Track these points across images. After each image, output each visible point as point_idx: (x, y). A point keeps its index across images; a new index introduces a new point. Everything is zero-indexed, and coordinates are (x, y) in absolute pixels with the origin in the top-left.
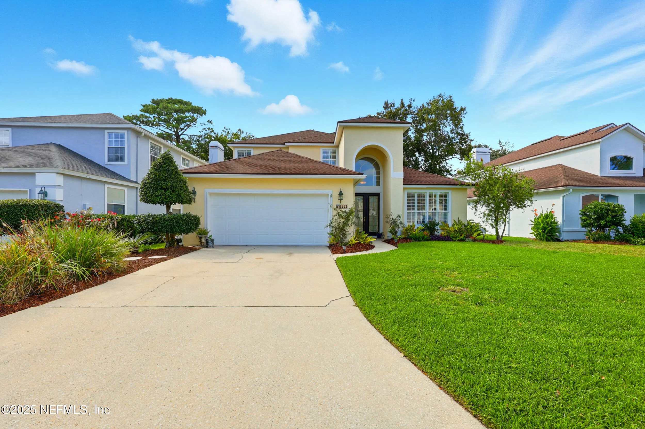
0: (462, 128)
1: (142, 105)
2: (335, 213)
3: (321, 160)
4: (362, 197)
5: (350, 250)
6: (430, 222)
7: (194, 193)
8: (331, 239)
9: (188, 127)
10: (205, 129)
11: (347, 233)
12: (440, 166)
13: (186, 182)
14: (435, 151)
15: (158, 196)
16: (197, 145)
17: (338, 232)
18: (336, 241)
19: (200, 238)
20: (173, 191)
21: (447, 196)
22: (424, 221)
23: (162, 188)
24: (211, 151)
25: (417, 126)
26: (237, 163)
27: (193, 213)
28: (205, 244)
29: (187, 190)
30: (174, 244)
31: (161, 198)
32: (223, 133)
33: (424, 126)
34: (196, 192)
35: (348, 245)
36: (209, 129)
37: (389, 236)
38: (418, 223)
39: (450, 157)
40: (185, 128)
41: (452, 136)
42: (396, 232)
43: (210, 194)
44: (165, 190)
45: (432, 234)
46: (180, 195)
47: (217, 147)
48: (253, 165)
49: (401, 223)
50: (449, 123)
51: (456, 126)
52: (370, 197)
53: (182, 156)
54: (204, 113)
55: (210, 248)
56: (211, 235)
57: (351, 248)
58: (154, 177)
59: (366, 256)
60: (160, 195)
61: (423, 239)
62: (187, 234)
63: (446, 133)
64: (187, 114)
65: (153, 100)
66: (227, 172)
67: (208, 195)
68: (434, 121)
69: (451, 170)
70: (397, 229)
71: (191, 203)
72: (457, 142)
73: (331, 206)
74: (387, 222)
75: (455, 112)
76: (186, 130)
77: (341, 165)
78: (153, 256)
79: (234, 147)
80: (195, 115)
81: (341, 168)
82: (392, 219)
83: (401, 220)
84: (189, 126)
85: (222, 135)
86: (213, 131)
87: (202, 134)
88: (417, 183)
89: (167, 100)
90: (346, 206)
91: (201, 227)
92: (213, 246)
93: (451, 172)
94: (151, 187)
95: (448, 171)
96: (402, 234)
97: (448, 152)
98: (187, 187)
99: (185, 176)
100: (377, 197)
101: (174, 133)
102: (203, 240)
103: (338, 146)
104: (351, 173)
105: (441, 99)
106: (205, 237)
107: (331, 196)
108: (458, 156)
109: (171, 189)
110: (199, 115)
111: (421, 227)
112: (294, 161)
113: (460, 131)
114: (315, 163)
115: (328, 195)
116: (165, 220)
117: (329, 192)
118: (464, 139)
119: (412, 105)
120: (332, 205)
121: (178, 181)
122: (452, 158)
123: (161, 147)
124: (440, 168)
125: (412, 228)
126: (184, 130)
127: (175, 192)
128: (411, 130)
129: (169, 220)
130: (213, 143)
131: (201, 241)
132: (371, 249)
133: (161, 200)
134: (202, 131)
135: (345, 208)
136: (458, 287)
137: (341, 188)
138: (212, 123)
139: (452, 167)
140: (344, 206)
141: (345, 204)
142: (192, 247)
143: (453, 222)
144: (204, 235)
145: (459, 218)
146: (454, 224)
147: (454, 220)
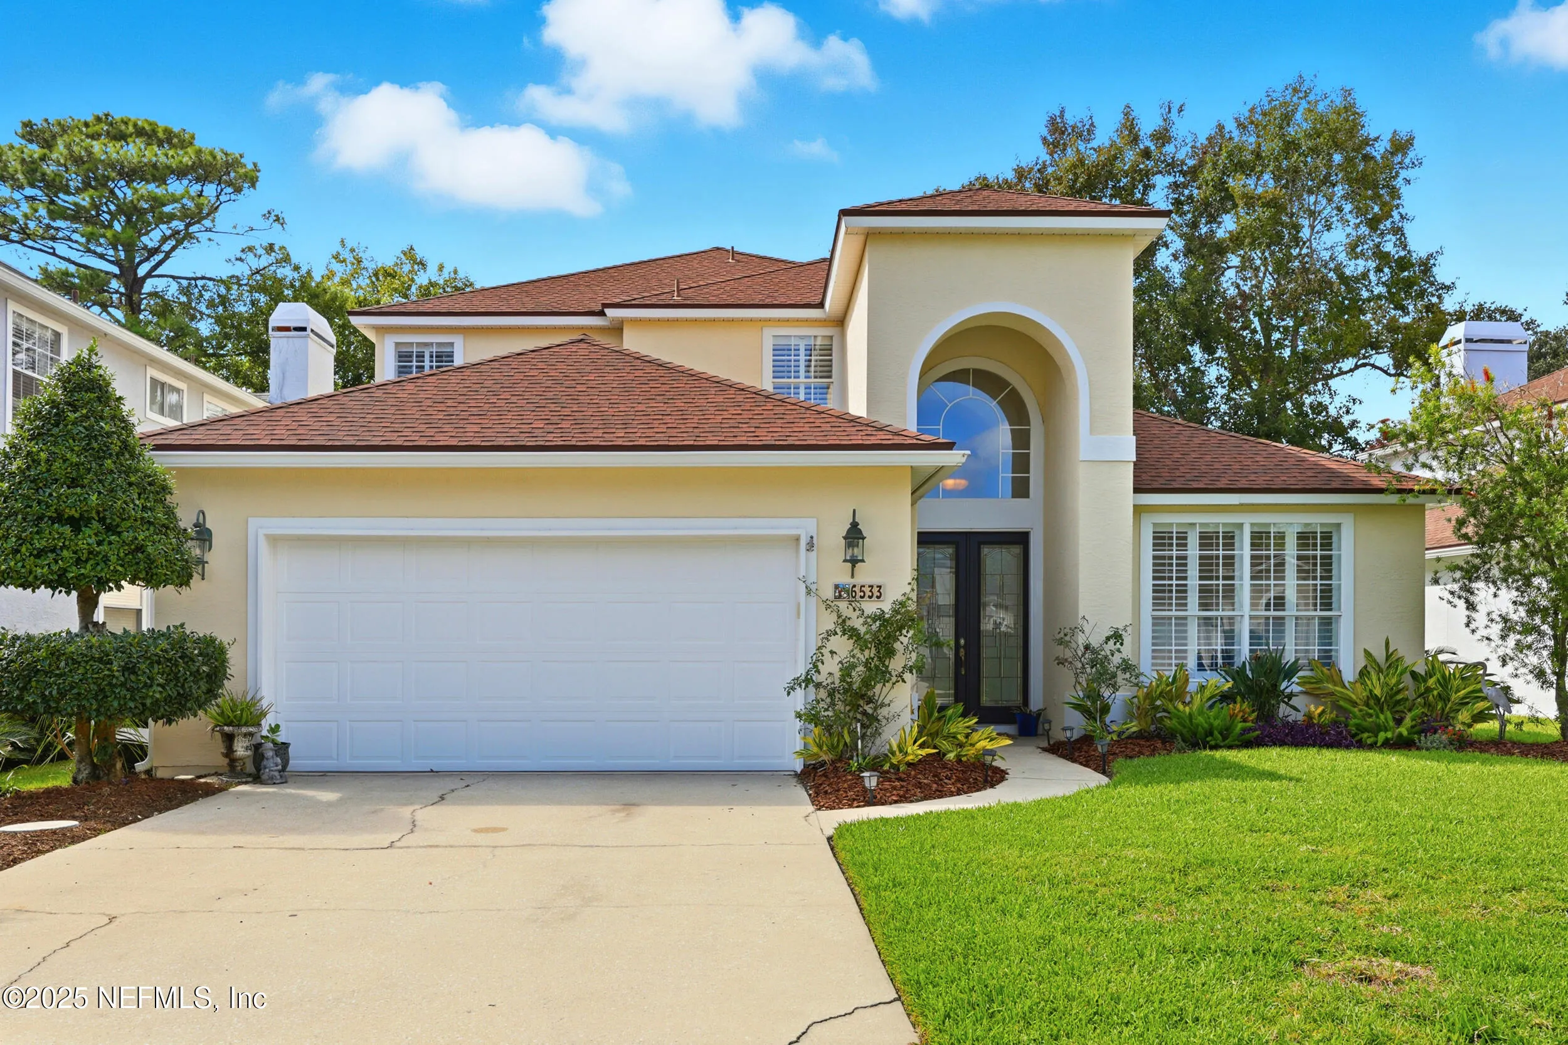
0: (1398, 231)
2: (829, 622)
3: (767, 384)
4: (950, 550)
5: (894, 788)
6: (1257, 659)
7: (204, 535)
8: (810, 740)
9: (179, 243)
10: (251, 249)
11: (884, 712)
12: (1299, 405)
13: (165, 489)
14: (1276, 336)
15: (40, 554)
16: (219, 320)
17: (840, 706)
18: (832, 748)
19: (229, 738)
20: (111, 529)
21: (1335, 539)
22: (1228, 656)
23: (59, 518)
24: (279, 347)
25: (1194, 225)
26: (391, 401)
27: (198, 627)
28: (250, 768)
29: (169, 526)
30: (114, 765)
31: (56, 562)
32: (336, 267)
33: (1228, 225)
34: (209, 532)
35: (886, 767)
36: (270, 249)
37: (1073, 723)
38: (1201, 667)
39: (1348, 364)
40: (166, 247)
41: (1354, 267)
42: (1105, 709)
43: (275, 540)
44: (76, 524)
45: (1266, 715)
46: (140, 549)
48: (462, 407)
49: (1126, 666)
50: (1340, 209)
51: (1373, 224)
52: (985, 550)
53: (152, 372)
54: (251, 178)
55: (271, 782)
56: (277, 726)
57: (900, 779)
58: (28, 468)
59: (969, 815)
60: (54, 549)
61: (1225, 738)
62: (169, 722)
63: (1326, 255)
64: (176, 187)
65: (27, 124)
66: (351, 442)
67: (264, 547)
68: (1273, 203)
69: (1354, 424)
70: (1106, 693)
71: (187, 584)
72: (1379, 297)
73: (809, 592)
74: (1061, 662)
75: (1367, 158)
76: (168, 255)
77: (857, 406)
78: (16, 822)
79: (380, 329)
80: (210, 190)
81: (855, 420)
82: (1087, 647)
83: (1127, 651)
84: (181, 238)
85: (331, 275)
86: (286, 259)
87: (241, 270)
88: (1195, 485)
89: (87, 124)
90: (877, 592)
91: (231, 687)
92: (284, 776)
93: (1352, 433)
95: (1337, 429)
96: (1130, 716)
97: (1338, 340)
98: (170, 512)
99: (162, 462)
100: (1017, 550)
101: (116, 270)
102: (241, 749)
103: (841, 321)
104: (898, 440)
105: (1304, 103)
106: (251, 734)
107: (810, 546)
108: (1384, 359)
109: (102, 520)
110: (229, 190)
111: (1217, 682)
112: (645, 388)
113: (1389, 246)
114: (740, 398)
115: (797, 539)
116: (75, 662)
117: (804, 527)
118: (1409, 284)
119: (1174, 132)
120: (813, 587)
121: (130, 485)
122: (1357, 367)
123: (57, 335)
124: (1301, 414)
125: (1175, 689)
126: (161, 256)
127: (119, 534)
128: (1166, 245)
129: (93, 658)
130: (285, 313)
131: (229, 751)
132: (992, 786)
133: (55, 568)
134: (241, 260)
135: (874, 598)
136: (1386, 961)
137: (854, 511)
138: (282, 224)
139: (1353, 408)
140: (867, 590)
141: (875, 581)
142: (191, 779)
143: (1362, 662)
144: (246, 725)
145: (1387, 643)
146: (1366, 667)
147: (1368, 653)
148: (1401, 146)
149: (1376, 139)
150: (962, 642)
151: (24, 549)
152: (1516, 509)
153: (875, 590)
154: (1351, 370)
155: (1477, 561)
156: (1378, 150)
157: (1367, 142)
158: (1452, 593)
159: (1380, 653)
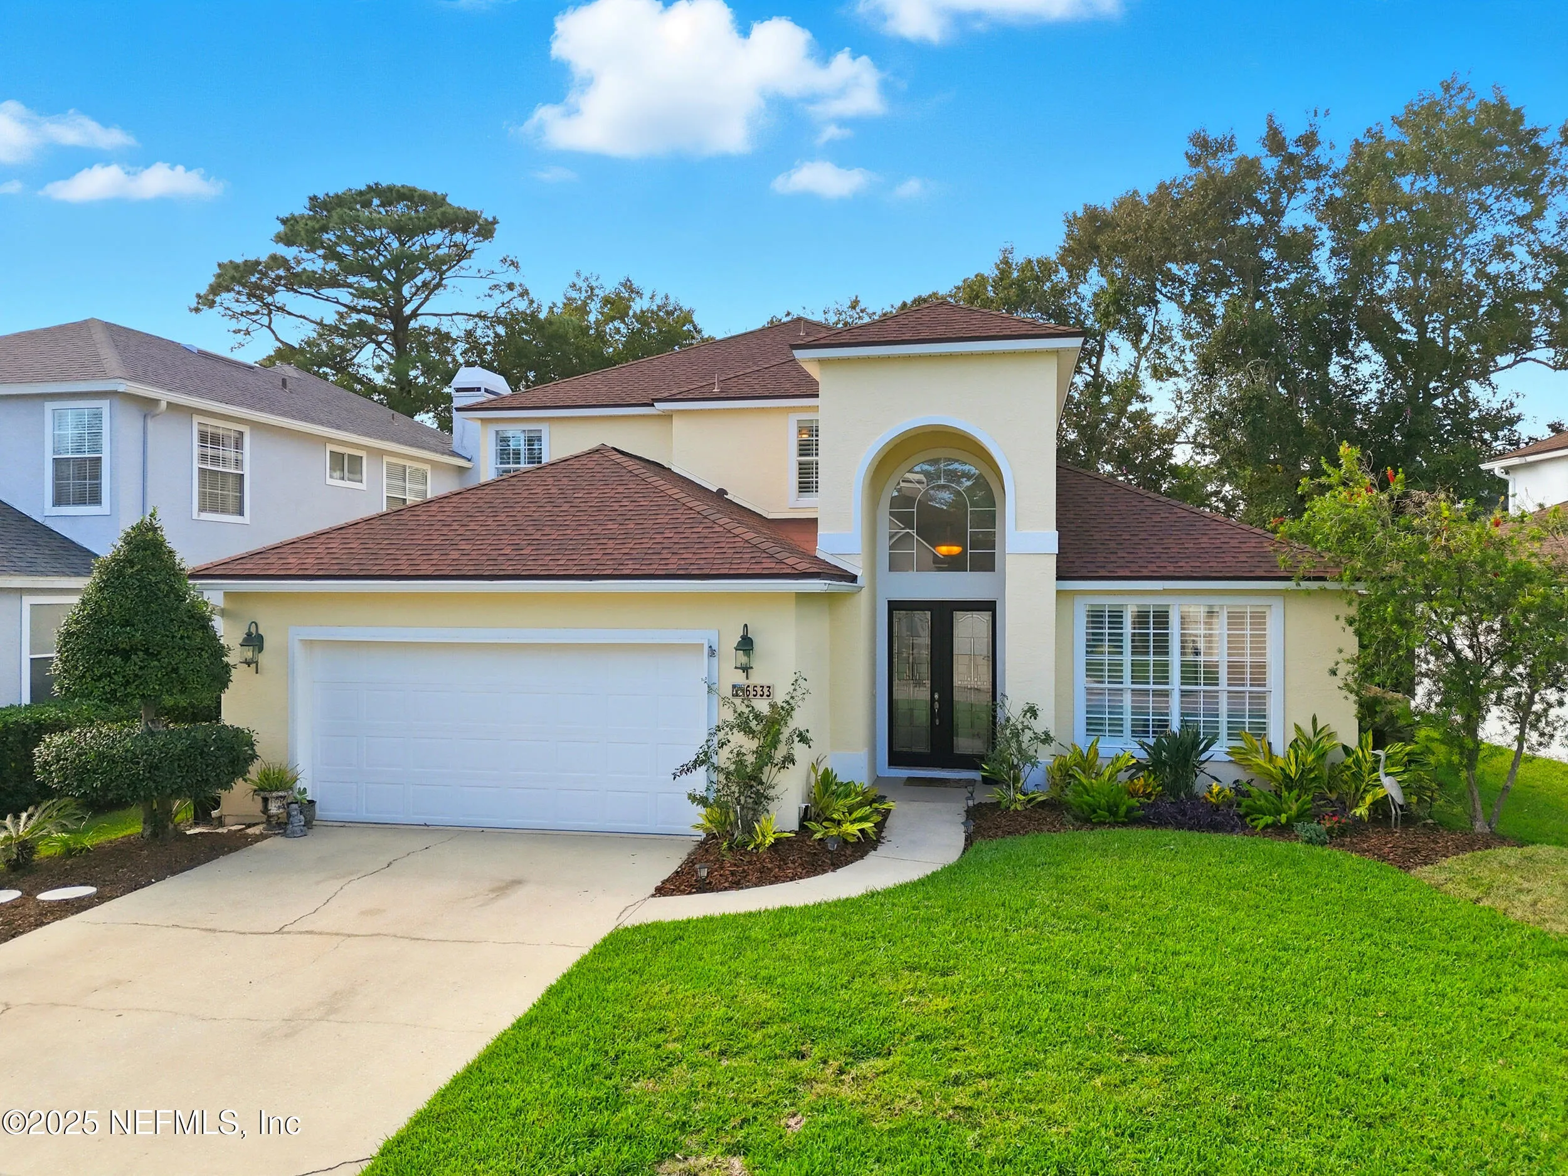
2: (726, 715)
4: (926, 616)
7: (255, 643)
8: (703, 818)
10: (495, 288)
15: (99, 679)
17: (734, 787)
18: (720, 824)
19: (265, 800)
20: (155, 656)
22: (1161, 725)
23: (115, 651)
28: (284, 820)
34: (262, 637)
35: (751, 848)
38: (1134, 733)
39: (1505, 360)
40: (422, 295)
44: (126, 655)
45: (1178, 788)
47: (479, 389)
52: (958, 615)
53: (330, 447)
54: (491, 230)
55: (297, 836)
56: (307, 789)
60: (109, 675)
67: (298, 649)
73: (710, 690)
79: (484, 421)
86: (523, 294)
90: (766, 691)
92: (305, 830)
94: (83, 649)
100: (986, 616)
102: (275, 807)
106: (284, 797)
109: (146, 651)
110: (477, 239)
119: (1320, 137)
121: (172, 620)
122: (1516, 362)
126: (420, 300)
127: (159, 661)
130: (464, 377)
131: (265, 810)
133: (107, 689)
134: (490, 296)
135: (765, 697)
137: (746, 624)
138: (516, 267)
139: (1516, 402)
140: (759, 689)
141: (765, 683)
142: (240, 830)
143: (1292, 735)
144: (277, 790)
145: (1314, 720)
146: (1296, 741)
147: (1297, 728)
150: (936, 696)
151: (87, 674)
153: (765, 690)
154: (1510, 366)
157: (1533, 133)
159: (1308, 729)
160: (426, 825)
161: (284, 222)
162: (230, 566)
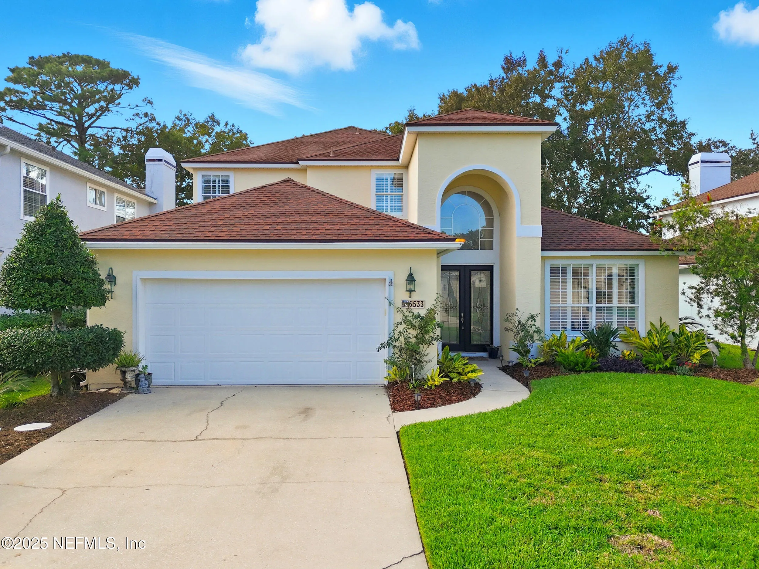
0: (670, 109)
1: (8, 68)
2: (399, 317)
3: (373, 206)
4: (457, 273)
5: (429, 399)
6: (600, 329)
7: (112, 279)
8: (391, 372)
9: (103, 112)
10: (137, 115)
11: (425, 358)
12: (623, 188)
13: (93, 262)
14: (612, 157)
15: (34, 296)
16: (123, 148)
17: (404, 356)
18: (402, 376)
19: (124, 373)
20: (67, 283)
21: (636, 271)
22: (586, 325)
23: (43, 279)
24: (150, 168)
25: (574, 106)
26: (199, 214)
27: (109, 324)
28: (133, 385)
29: (95, 279)
30: (69, 389)
31: (41, 299)
32: (178, 122)
33: (589, 106)
34: (114, 277)
35: (425, 387)
36: (146, 115)
37: (513, 357)
38: (573, 329)
39: (645, 170)
40: (98, 114)
41: (648, 126)
42: (528, 351)
43: (145, 281)
44: (51, 282)
45: (603, 354)
46: (81, 292)
47: (161, 160)
48: (232, 218)
49: (538, 331)
50: (644, 99)
51: (658, 105)
52: (473, 273)
53: (90, 185)
54: (135, 82)
55: (143, 393)
56: (146, 366)
57: (432, 394)
58: (28, 256)
60: (40, 294)
61: (584, 367)
62: (95, 370)
63: (636, 119)
64: (101, 87)
65: (32, 58)
66: (179, 237)
67: (139, 283)
68: (611, 97)
69: (648, 197)
70: (528, 343)
71: (104, 304)
72: (661, 139)
73: (390, 304)
74: (507, 330)
75: (657, 75)
76: (98, 118)
78: (26, 423)
79: (194, 169)
80: (118, 87)
81: (411, 226)
82: (519, 322)
83: (538, 323)
84: (104, 110)
85: (175, 125)
86: (153, 119)
87: (133, 125)
89: (59, 57)
91: (126, 350)
92: (149, 390)
93: (648, 202)
94: (22, 278)
95: (641, 199)
96: (540, 354)
97: (641, 160)
98: (96, 273)
99: (89, 246)
100: (488, 273)
101: (74, 125)
102: (129, 377)
103: (406, 167)
105: (626, 48)
106: (134, 371)
107: (391, 284)
108: (663, 167)
109: (63, 280)
110: (127, 88)
111: (580, 337)
112: (316, 207)
113: (667, 116)
114: (359, 213)
115: (385, 280)
116: (50, 346)
117: (388, 275)
118: (676, 132)
119: (563, 62)
120: (392, 302)
121: (76, 262)
122: (650, 171)
123: (45, 171)
124: (623, 193)
125: (560, 343)
126: (95, 118)
127: (71, 286)
128: (560, 115)
129: (58, 345)
130: (152, 153)
131: (124, 379)
132: (474, 396)
133: (41, 303)
134: (132, 119)
135: (420, 307)
136: (650, 536)
137: (411, 268)
138: (151, 104)
139: (648, 190)
140: (417, 303)
141: (420, 299)
142: (106, 391)
143: (649, 327)
144: (132, 366)
145: (661, 320)
146: (650, 330)
147: (652, 324)
148: (672, 69)
149: (661, 66)
150: (462, 315)
151: (26, 294)
152: (721, 263)
153: (421, 303)
154: (647, 173)
155: (703, 285)
156: (662, 71)
157: (657, 67)
158: (691, 299)
159: (657, 325)
160: (218, 385)
161: (13, 71)
162: (96, 234)
